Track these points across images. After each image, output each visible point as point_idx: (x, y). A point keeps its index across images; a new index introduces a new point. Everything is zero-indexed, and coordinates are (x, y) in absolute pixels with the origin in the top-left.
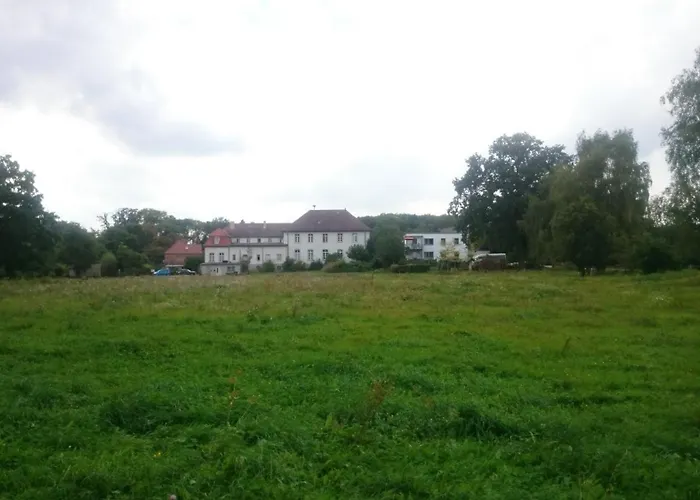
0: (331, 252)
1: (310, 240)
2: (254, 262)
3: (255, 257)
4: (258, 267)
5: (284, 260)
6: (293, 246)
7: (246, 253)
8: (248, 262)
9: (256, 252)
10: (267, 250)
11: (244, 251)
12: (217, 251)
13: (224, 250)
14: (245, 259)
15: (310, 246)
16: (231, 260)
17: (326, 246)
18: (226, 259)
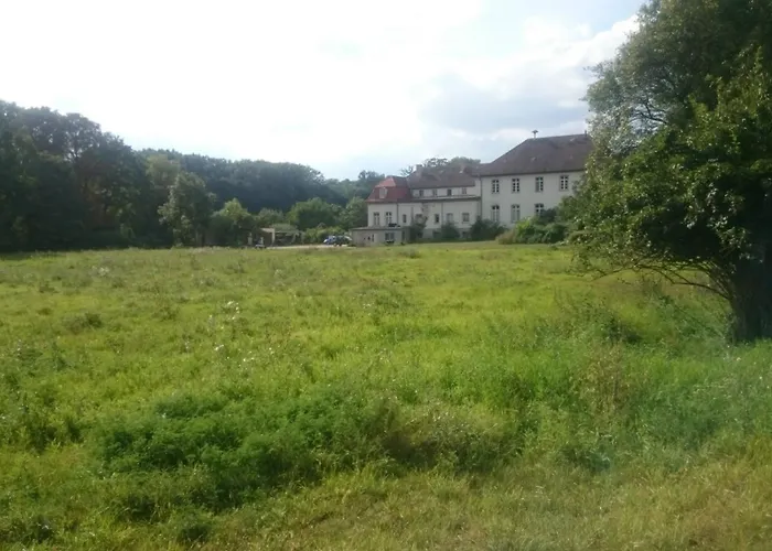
0: (546, 208)
1: (516, 188)
2: (431, 225)
3: (431, 219)
4: (435, 233)
5: (473, 221)
6: (489, 199)
7: (420, 212)
8: (423, 226)
9: (434, 209)
10: (449, 208)
11: (417, 209)
12: (382, 209)
13: (392, 208)
14: (420, 221)
15: (515, 198)
16: (401, 223)
17: (540, 198)
18: (394, 221)
